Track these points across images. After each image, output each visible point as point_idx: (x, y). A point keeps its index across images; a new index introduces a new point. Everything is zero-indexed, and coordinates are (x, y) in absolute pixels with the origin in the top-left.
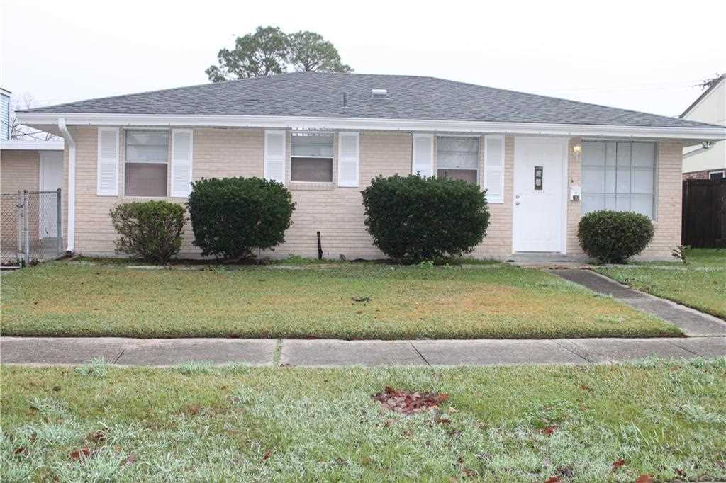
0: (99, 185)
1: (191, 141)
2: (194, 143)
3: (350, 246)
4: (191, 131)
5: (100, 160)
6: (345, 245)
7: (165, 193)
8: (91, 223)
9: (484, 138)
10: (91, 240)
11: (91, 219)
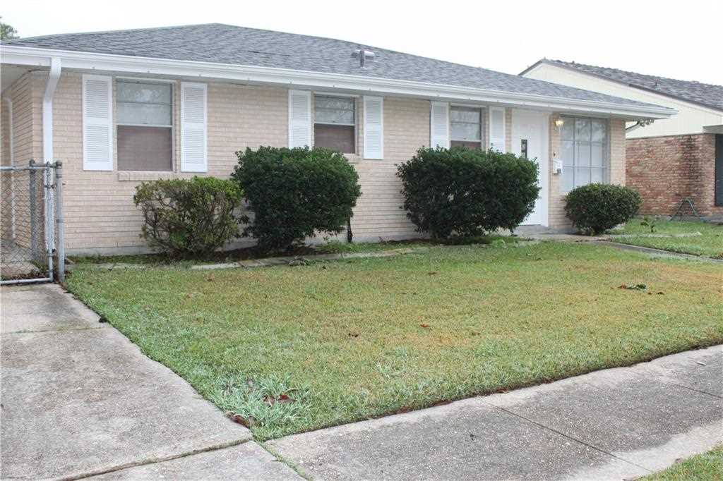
0: (85, 155)
1: (205, 99)
2: (208, 102)
3: (375, 226)
4: (204, 86)
5: (87, 121)
6: (371, 226)
7: (170, 166)
8: (76, 209)
9: (488, 109)
10: (76, 232)
11: (74, 204)
